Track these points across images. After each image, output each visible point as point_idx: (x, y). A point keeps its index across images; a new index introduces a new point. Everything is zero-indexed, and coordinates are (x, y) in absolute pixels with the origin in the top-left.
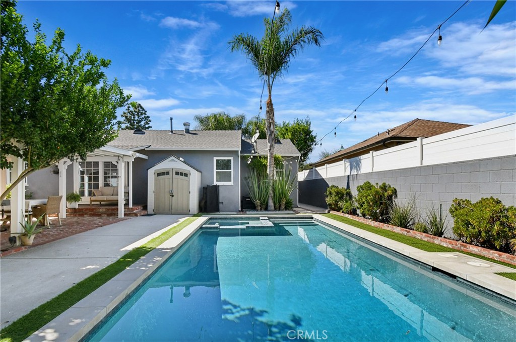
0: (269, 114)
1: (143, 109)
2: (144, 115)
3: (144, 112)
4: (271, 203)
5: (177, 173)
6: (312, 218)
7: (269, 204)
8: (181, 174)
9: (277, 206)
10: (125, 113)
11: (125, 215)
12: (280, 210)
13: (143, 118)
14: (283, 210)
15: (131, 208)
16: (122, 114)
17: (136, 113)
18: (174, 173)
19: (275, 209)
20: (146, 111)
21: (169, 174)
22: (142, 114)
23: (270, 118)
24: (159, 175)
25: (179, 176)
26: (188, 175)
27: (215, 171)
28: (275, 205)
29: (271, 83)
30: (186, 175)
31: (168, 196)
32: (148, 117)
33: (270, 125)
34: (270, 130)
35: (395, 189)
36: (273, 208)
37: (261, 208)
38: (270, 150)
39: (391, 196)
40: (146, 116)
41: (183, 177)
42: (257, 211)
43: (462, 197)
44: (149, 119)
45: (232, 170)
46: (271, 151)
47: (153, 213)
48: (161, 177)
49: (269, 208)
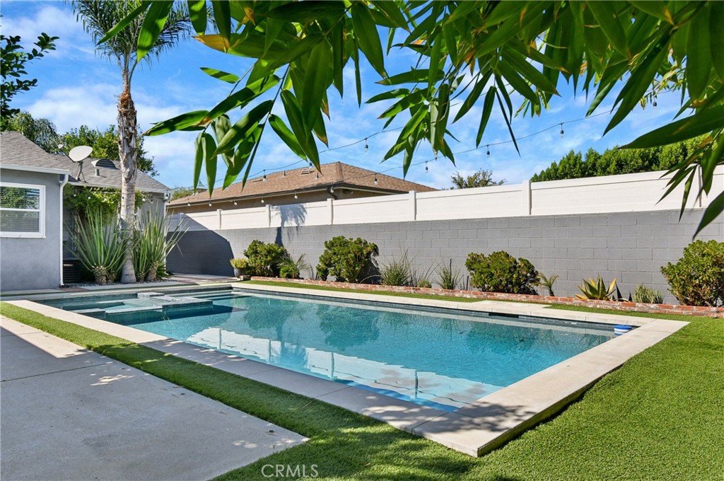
0: (128, 119)
4: (129, 269)
6: (231, 288)
7: (125, 272)
9: (143, 274)
12: (146, 279)
14: (155, 280)
19: (138, 280)
23: (130, 125)
28: (137, 273)
29: (130, 68)
33: (131, 138)
34: (129, 146)
35: (376, 246)
36: (134, 278)
37: (107, 279)
38: (128, 180)
39: (369, 254)
42: (100, 285)
43: (478, 251)
45: (41, 210)
46: (131, 181)
49: (125, 278)
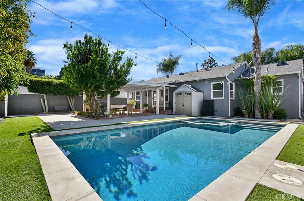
0: (255, 45)
1: (213, 60)
2: (214, 63)
3: (213, 61)
4: (257, 113)
5: (185, 93)
8: (188, 94)
9: (265, 115)
10: (203, 64)
11: (159, 113)
12: (267, 118)
13: (213, 65)
15: (164, 111)
16: (202, 65)
17: (209, 63)
18: (184, 93)
19: (262, 118)
20: (215, 60)
21: (182, 94)
22: (212, 63)
23: (256, 48)
24: (177, 95)
25: (187, 95)
26: (191, 94)
27: (212, 91)
28: (262, 114)
30: (190, 94)
31: (181, 105)
32: (216, 63)
34: (255, 57)
36: (260, 116)
37: (249, 116)
40: (215, 63)
41: (188, 95)
42: (245, 117)
44: (217, 64)
45: (223, 90)
46: (257, 73)
47: (175, 114)
48: (179, 96)
49: (256, 116)
